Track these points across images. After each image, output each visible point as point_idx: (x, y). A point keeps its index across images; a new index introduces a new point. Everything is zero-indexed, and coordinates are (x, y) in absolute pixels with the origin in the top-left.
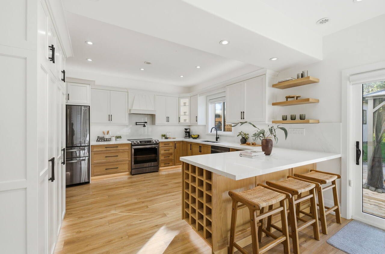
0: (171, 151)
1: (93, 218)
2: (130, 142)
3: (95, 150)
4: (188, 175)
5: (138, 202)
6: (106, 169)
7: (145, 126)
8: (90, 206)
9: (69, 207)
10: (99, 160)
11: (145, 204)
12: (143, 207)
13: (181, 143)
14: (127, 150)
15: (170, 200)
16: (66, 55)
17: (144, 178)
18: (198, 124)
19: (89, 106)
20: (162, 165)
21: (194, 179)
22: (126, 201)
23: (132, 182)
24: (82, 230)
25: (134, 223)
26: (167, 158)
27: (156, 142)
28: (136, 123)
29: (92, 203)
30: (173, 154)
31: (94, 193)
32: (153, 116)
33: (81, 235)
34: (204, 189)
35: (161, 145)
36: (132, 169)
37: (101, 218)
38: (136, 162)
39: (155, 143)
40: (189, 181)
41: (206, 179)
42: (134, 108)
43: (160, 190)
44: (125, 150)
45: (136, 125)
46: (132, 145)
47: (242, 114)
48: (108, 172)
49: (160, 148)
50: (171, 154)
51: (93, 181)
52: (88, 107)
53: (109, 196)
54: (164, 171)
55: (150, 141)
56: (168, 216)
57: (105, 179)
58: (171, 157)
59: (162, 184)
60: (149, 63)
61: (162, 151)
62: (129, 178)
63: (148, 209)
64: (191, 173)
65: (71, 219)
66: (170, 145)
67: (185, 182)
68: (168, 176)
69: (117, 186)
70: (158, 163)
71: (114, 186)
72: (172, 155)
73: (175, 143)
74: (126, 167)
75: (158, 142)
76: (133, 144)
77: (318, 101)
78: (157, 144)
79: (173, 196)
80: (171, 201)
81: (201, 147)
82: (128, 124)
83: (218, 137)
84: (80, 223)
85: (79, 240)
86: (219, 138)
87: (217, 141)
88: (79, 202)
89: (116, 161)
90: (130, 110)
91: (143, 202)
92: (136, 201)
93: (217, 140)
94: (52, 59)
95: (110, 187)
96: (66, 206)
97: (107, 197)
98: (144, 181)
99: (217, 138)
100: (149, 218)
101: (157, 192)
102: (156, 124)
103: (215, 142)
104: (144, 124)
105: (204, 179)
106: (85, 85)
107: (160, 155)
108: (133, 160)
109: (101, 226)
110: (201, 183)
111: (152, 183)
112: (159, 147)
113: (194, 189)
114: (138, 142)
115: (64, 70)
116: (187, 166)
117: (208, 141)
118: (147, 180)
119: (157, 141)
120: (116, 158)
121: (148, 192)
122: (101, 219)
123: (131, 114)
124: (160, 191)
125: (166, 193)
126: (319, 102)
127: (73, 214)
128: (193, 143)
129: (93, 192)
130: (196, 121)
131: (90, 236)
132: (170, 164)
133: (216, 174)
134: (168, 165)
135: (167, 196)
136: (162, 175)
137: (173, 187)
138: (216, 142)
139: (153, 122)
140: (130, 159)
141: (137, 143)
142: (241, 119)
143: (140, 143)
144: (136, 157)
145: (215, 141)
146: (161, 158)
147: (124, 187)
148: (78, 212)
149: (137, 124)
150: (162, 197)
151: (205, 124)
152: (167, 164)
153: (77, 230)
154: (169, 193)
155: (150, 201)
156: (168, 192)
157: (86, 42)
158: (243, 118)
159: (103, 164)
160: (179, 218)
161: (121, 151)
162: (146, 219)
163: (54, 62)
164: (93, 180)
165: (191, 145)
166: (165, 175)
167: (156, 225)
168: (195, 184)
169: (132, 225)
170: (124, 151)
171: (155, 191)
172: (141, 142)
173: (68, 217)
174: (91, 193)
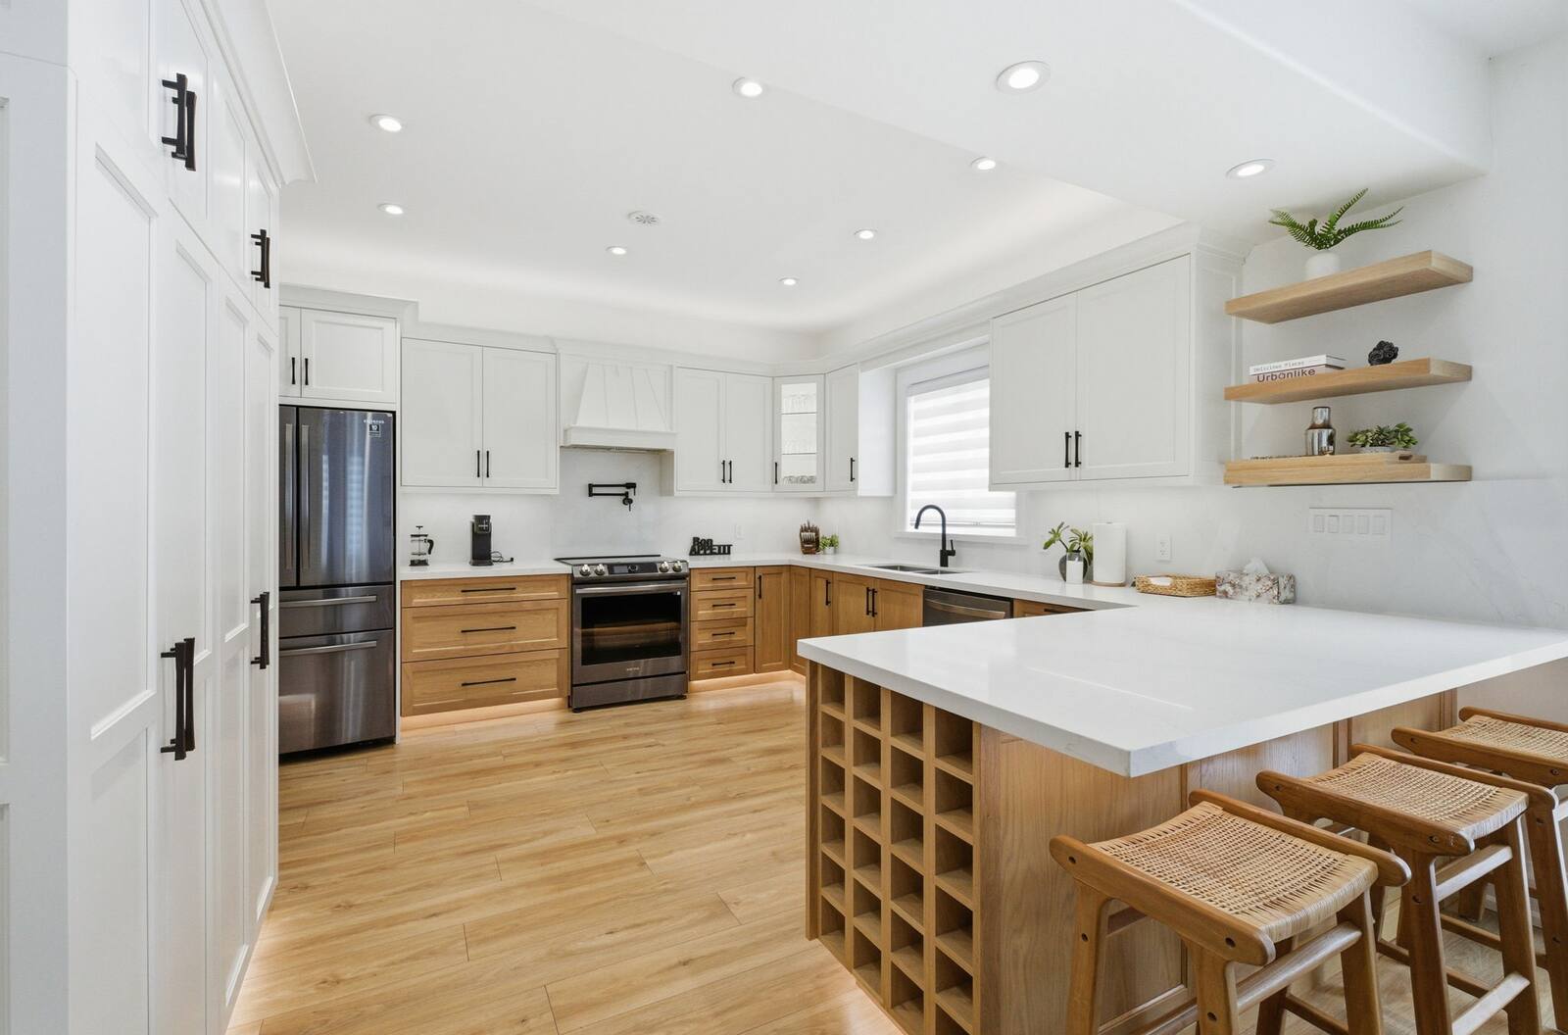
0: (739, 610)
1: (399, 910)
2: (565, 569)
3: (417, 601)
4: (837, 727)
5: (598, 837)
6: (464, 685)
7: (631, 501)
8: (386, 851)
9: (294, 855)
10: (432, 645)
11: (632, 848)
12: (621, 863)
13: (785, 577)
14: (554, 604)
15: (744, 834)
16: (278, 169)
17: (627, 725)
18: (860, 493)
19: (394, 413)
20: (704, 668)
21: (870, 750)
22: (546, 834)
23: (574, 745)
24: (347, 971)
25: (580, 944)
26: (726, 639)
27: (674, 569)
28: (591, 486)
29: (396, 840)
30: (750, 621)
31: (409, 791)
32: (660, 458)
33: (337, 996)
34: (926, 804)
35: (697, 583)
36: (573, 686)
37: (434, 915)
38: (592, 654)
39: (671, 572)
40: (845, 757)
41: (937, 756)
42: (581, 423)
43: (694, 785)
44: (547, 604)
45: (591, 494)
46: (576, 582)
47: (1072, 441)
48: (470, 697)
49: (696, 597)
50: (741, 622)
51: (405, 734)
52: (390, 415)
53: (474, 806)
54: (712, 693)
55: (652, 567)
56: (739, 912)
57: (459, 728)
58: (741, 636)
59: (707, 756)
60: (649, 220)
61: (700, 609)
62: (562, 724)
63: (646, 873)
64: (856, 717)
65: (302, 915)
66: (735, 583)
67: (824, 759)
68: (728, 717)
69: (510, 761)
70: (687, 663)
71: (496, 761)
72: (745, 625)
73: (760, 576)
74: (551, 674)
75: (685, 571)
76: (577, 575)
77: (1465, 374)
78: (682, 578)
79: (755, 811)
80: (749, 836)
81: (874, 591)
82: (557, 492)
83: (948, 548)
84: (339, 936)
85: (326, 1021)
86: (953, 553)
87: (944, 569)
88: (343, 831)
89: (506, 650)
90: (565, 431)
91: (622, 841)
92: (588, 832)
93: (944, 562)
94: (184, 147)
95: (478, 763)
96: (281, 850)
97: (465, 809)
98: (625, 737)
99: (945, 556)
100: (652, 922)
101: (682, 792)
102: (676, 493)
103: (936, 572)
104: (627, 494)
105: (926, 751)
106: (376, 323)
107: (694, 627)
108: (578, 646)
109: (432, 953)
110: (910, 772)
111: (661, 748)
112: (688, 590)
113: (870, 800)
114: (601, 567)
115: (263, 232)
116: (830, 682)
117: (903, 568)
118: (638, 736)
119: (680, 564)
120: (507, 634)
121: (643, 792)
122: (435, 919)
123: (571, 450)
124: (697, 788)
125: (724, 799)
126: (1469, 378)
127: (314, 887)
128: (836, 578)
129: (405, 785)
130: (852, 479)
131: (375, 1008)
132: (735, 667)
133: (993, 730)
134: (726, 668)
135: (730, 814)
136: (700, 714)
137: (753, 770)
138: (942, 572)
139: (665, 485)
140: (565, 643)
141: (596, 572)
142: (1067, 464)
143: (607, 574)
144: (592, 634)
145: (937, 566)
146: (699, 638)
147: (537, 765)
148: (334, 878)
149: (595, 490)
150: (708, 819)
151: (889, 494)
152: (725, 664)
153: (320, 973)
154: (740, 797)
155: (653, 834)
156: (734, 794)
157: (372, 118)
158: (1077, 464)
159: (451, 664)
160: (791, 926)
161: (528, 606)
162: (638, 925)
163: (190, 165)
164: (410, 730)
165: (828, 583)
166: (718, 712)
167: (682, 959)
168: (878, 776)
169: (572, 954)
170: (539, 609)
171: (671, 789)
172: (610, 567)
173: (289, 905)
174: (399, 791)
